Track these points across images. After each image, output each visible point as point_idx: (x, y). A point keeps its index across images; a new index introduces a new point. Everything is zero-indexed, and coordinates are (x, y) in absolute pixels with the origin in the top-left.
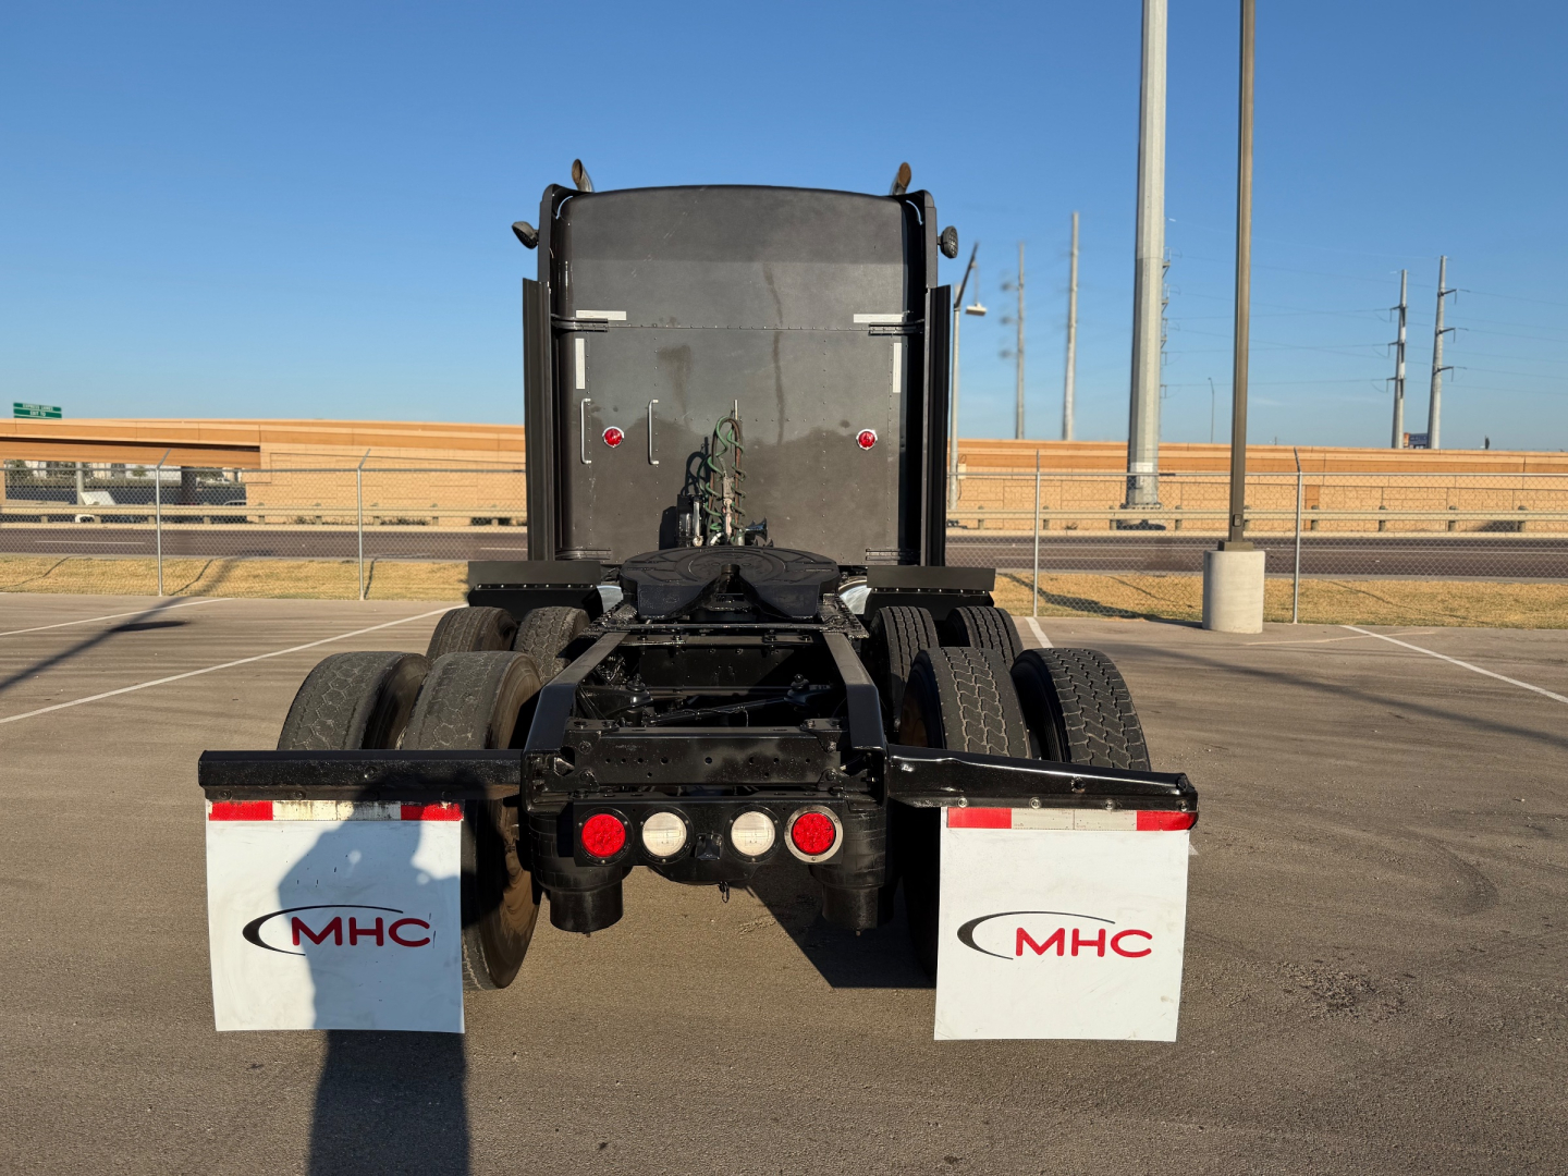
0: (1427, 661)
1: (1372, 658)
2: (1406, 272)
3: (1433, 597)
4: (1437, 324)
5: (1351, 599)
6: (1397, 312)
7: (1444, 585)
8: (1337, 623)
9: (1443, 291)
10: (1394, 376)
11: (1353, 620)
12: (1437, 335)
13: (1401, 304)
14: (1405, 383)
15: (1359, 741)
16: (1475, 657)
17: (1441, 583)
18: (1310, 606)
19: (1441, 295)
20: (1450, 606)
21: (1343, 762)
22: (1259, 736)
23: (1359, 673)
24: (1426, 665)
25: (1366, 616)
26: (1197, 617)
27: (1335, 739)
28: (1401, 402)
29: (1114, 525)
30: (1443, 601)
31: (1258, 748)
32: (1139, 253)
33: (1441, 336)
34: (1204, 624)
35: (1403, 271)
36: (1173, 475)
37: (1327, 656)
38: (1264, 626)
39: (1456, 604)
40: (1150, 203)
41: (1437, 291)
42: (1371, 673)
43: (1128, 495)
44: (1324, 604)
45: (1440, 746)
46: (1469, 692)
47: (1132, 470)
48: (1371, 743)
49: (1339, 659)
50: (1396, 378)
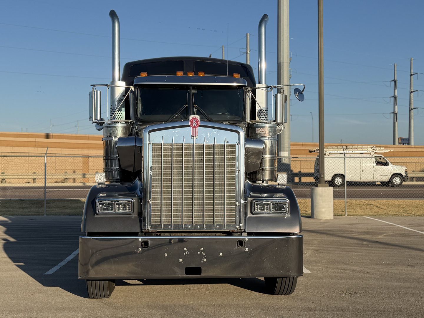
0: (392, 227)
1: (372, 226)
2: (396, 64)
3: (399, 206)
4: (410, 88)
5: (368, 207)
6: (393, 83)
7: (404, 202)
8: (362, 216)
9: (412, 73)
10: (393, 111)
11: (368, 215)
12: (410, 93)
13: (395, 79)
14: (398, 115)
15: (363, 248)
16: (408, 226)
17: (403, 201)
18: (352, 210)
19: (411, 75)
20: (406, 209)
21: (357, 253)
22: (330, 248)
23: (367, 230)
24: (391, 228)
25: (373, 213)
26: (309, 215)
27: (356, 248)
28: (396, 123)
30: (403, 208)
31: (330, 251)
32: (279, 60)
33: (412, 94)
34: (311, 217)
35: (395, 64)
36: (297, 158)
37: (356, 226)
38: (334, 217)
39: (408, 209)
40: (283, 39)
41: (410, 73)
42: (371, 230)
44: (358, 209)
45: (389, 249)
46: (403, 235)
47: (279, 155)
48: (367, 248)
49: (360, 226)
50: (393, 113)
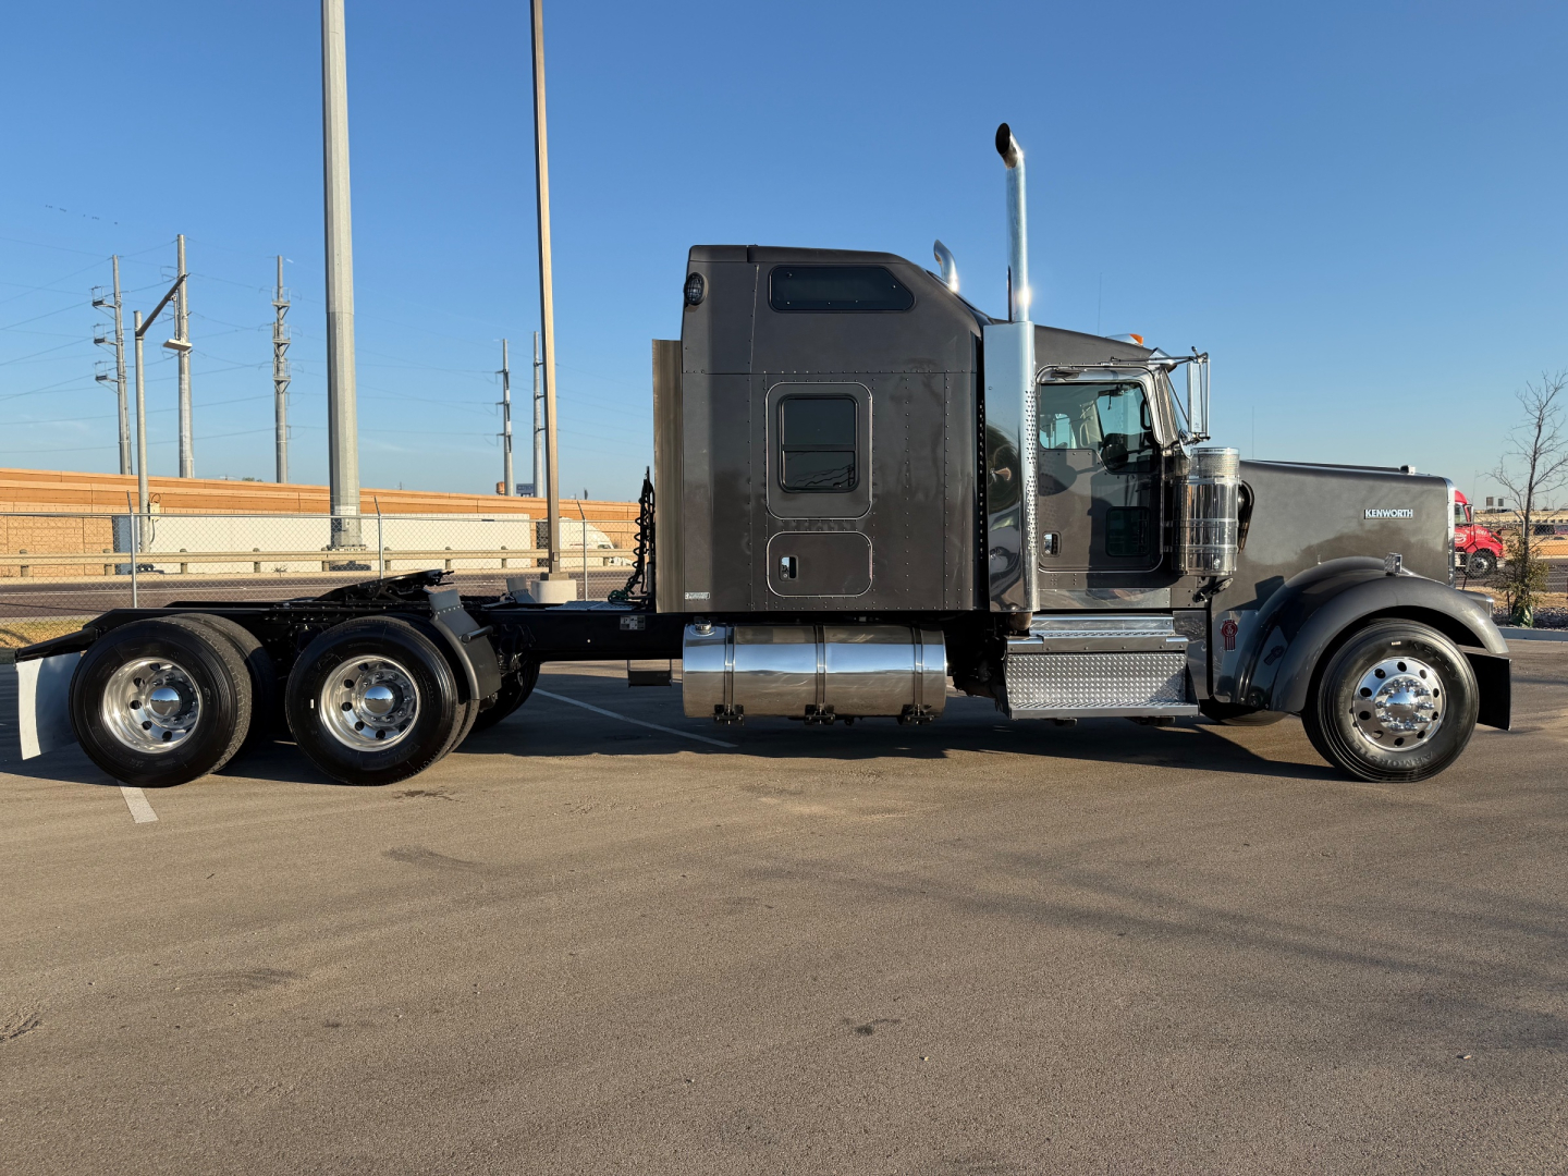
2: (506, 341)
4: (535, 389)
6: (501, 376)
9: (538, 361)
10: (502, 432)
12: (535, 399)
13: (505, 369)
14: (512, 438)
19: (536, 364)
28: (510, 455)
29: (327, 566)
33: (539, 400)
40: (340, 260)
43: (333, 536)
47: (336, 512)
50: (504, 434)
